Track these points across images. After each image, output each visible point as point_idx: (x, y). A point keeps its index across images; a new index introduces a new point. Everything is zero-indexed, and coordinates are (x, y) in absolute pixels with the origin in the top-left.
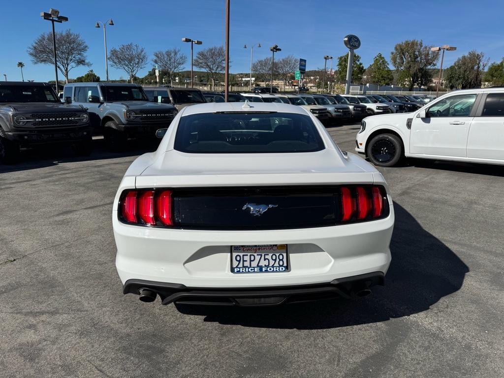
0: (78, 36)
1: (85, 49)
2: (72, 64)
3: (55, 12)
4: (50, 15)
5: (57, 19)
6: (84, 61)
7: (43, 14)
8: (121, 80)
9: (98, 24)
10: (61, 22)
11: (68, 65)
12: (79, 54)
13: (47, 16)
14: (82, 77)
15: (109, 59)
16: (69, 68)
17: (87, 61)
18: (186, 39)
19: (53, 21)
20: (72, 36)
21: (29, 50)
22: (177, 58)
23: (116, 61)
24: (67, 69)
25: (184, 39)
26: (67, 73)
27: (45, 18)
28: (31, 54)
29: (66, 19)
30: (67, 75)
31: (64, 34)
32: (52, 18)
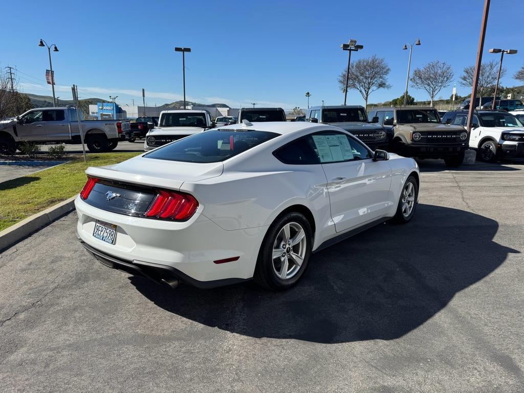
0: (382, 60)
1: (386, 73)
2: (374, 88)
3: (353, 42)
4: (348, 46)
5: (354, 49)
6: (384, 84)
7: (342, 46)
8: (440, 101)
9: (406, 46)
10: (357, 50)
11: (369, 89)
12: (381, 77)
13: (346, 47)
14: (398, 99)
15: (411, 80)
16: (369, 92)
17: (387, 84)
18: (494, 49)
19: (350, 50)
20: (377, 61)
21: (339, 78)
22: (492, 73)
23: (419, 81)
24: (368, 92)
25: (492, 50)
26: (367, 96)
27: (344, 49)
28: (340, 82)
29: (361, 47)
30: (367, 98)
31: (370, 60)
32: (349, 48)
